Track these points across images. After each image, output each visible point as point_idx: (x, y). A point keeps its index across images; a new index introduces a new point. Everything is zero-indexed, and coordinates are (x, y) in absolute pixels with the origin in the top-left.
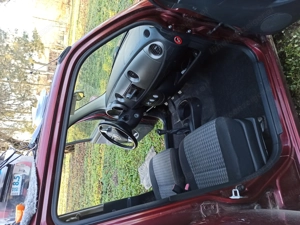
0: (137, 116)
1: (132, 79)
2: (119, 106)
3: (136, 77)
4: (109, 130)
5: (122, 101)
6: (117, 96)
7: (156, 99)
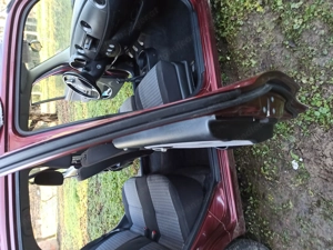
0: (99, 67)
1: (86, 29)
2: (80, 57)
3: (89, 27)
4: (74, 81)
5: (82, 52)
6: (77, 47)
7: (114, 49)
